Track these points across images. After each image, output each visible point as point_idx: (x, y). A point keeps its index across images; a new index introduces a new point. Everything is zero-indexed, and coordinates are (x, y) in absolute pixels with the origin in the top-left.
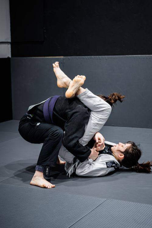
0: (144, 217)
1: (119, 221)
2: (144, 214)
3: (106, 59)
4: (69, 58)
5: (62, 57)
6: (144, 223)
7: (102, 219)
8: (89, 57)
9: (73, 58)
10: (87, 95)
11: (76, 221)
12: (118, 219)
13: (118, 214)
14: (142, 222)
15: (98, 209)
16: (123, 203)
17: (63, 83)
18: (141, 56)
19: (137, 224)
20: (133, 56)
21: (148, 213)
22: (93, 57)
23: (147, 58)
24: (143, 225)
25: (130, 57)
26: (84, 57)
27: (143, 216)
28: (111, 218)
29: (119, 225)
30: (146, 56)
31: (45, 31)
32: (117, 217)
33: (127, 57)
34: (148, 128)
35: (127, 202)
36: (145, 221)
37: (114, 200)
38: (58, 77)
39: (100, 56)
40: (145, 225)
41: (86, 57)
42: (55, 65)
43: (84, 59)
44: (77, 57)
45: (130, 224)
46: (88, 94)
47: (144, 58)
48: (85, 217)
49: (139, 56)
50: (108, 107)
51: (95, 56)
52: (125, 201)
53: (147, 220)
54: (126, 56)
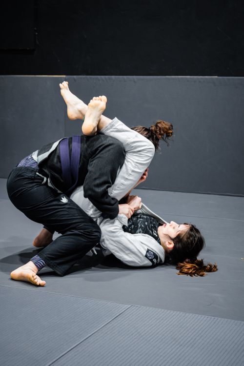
0: (190, 334)
1: (149, 341)
2: (190, 330)
3: (134, 82)
4: (74, 78)
5: (64, 76)
6: (189, 344)
7: (122, 338)
8: (107, 77)
9: (81, 78)
10: (114, 127)
11: (81, 341)
12: (148, 338)
13: (148, 329)
14: (186, 342)
15: (116, 321)
16: (157, 312)
17: (78, 112)
18: (191, 78)
19: (179, 345)
20: (178, 78)
21: (197, 328)
22: (113, 77)
23: (200, 82)
24: (188, 347)
25: (173, 79)
26: (99, 77)
27: (188, 333)
28: (138, 335)
29: (150, 347)
30: (197, 78)
31: (37, 33)
32: (146, 335)
33: (168, 79)
34: (199, 193)
35: (163, 310)
36: (191, 342)
37: (142, 306)
38: (68, 102)
39: (125, 77)
40: (191, 348)
41: (103, 77)
42: (64, 85)
43: (99, 80)
44: (88, 77)
45: (167, 345)
46: (116, 125)
47: (195, 82)
48: (95, 334)
49: (187, 78)
50: (148, 146)
51: (117, 77)
52: (160, 310)
53: (195, 339)
54: (167, 77)
